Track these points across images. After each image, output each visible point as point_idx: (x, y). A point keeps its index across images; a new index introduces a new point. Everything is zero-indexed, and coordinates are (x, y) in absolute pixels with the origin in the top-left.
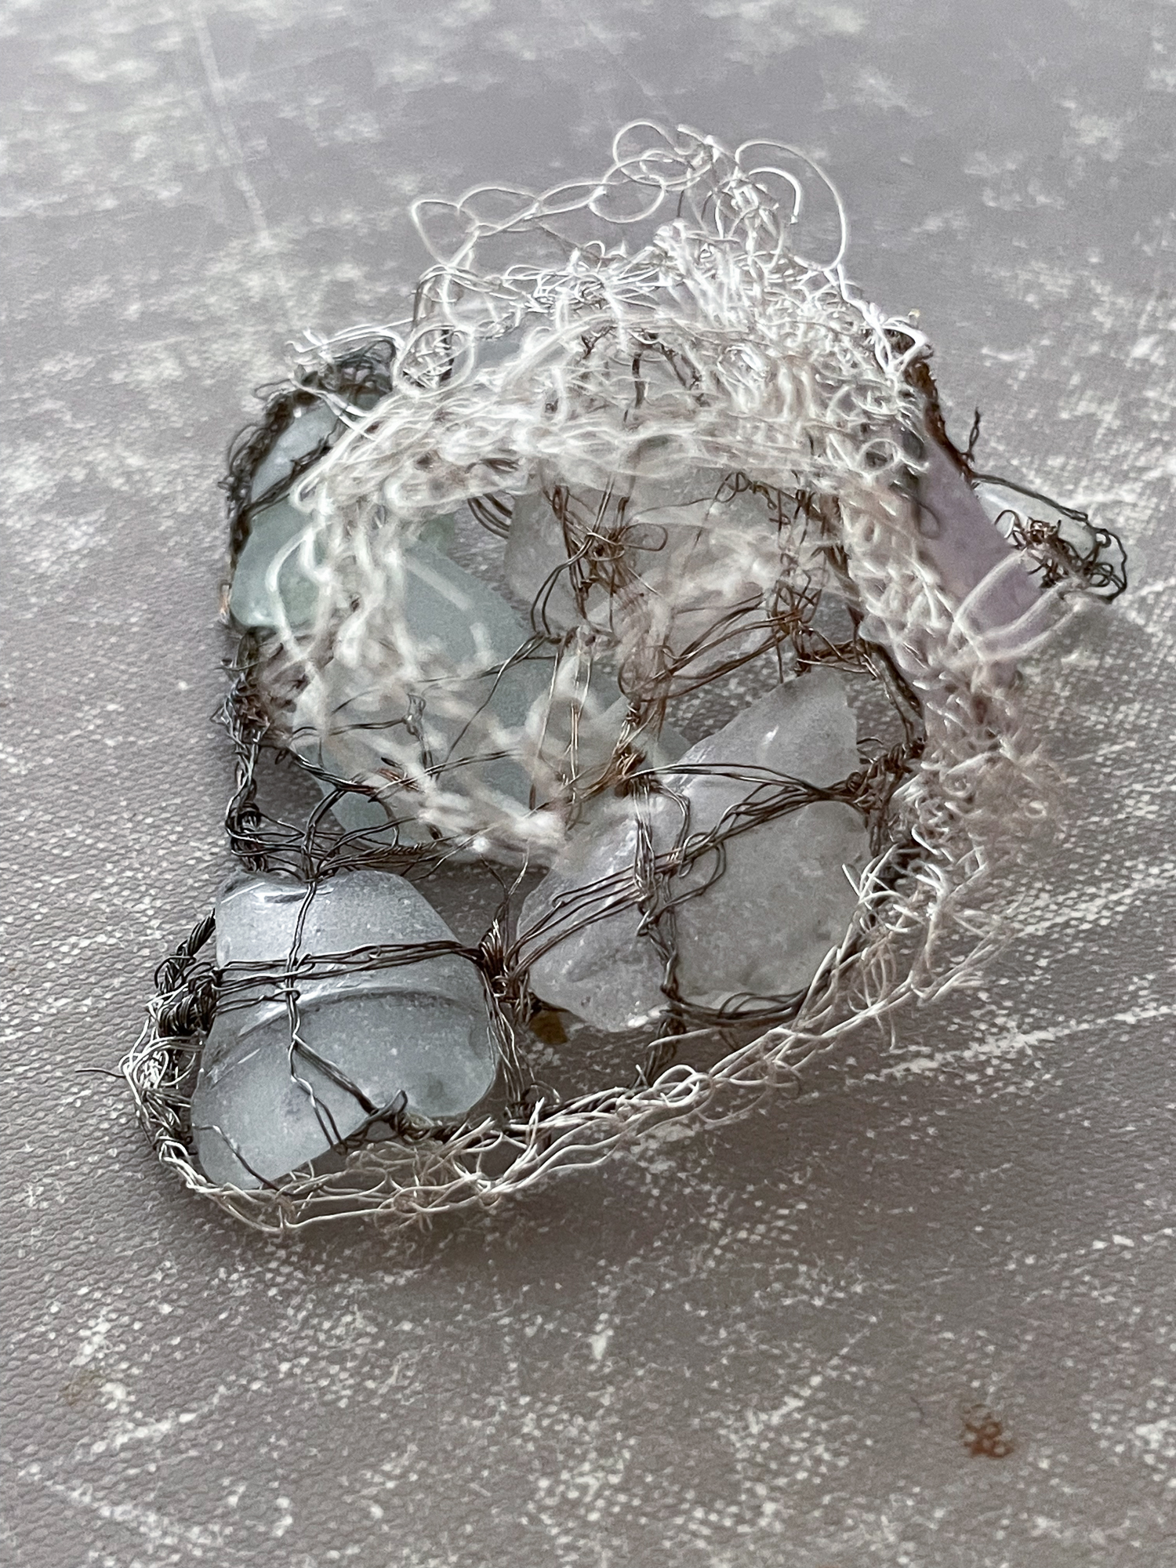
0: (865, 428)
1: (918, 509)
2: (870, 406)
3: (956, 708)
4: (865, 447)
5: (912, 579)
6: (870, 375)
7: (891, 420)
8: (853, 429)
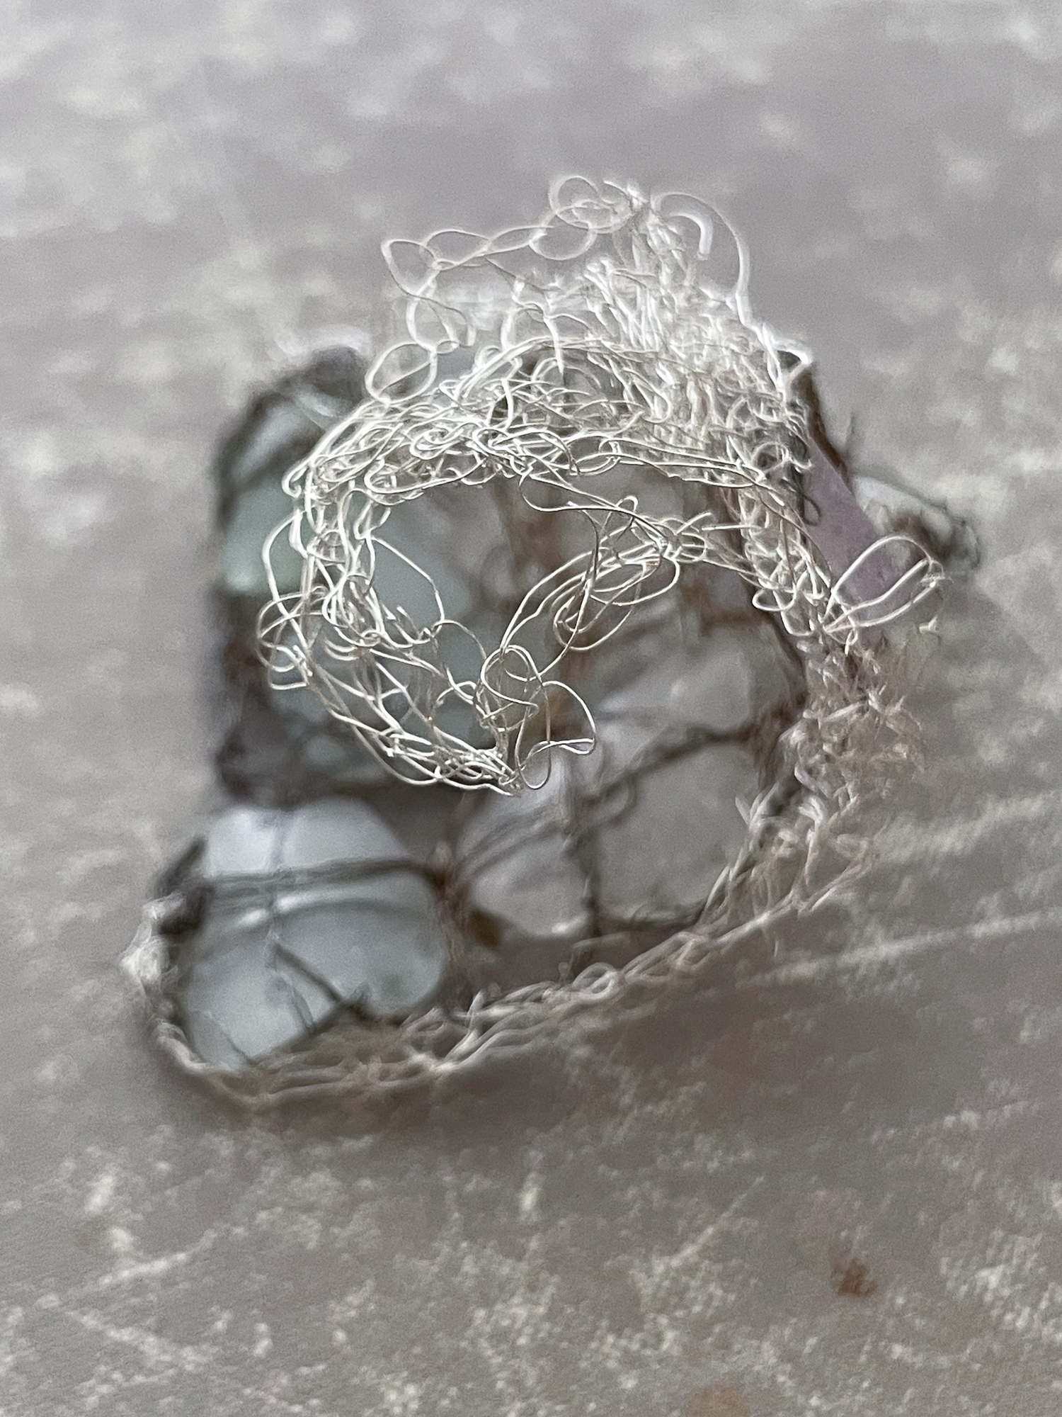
0: (758, 433)
1: (801, 503)
2: (762, 416)
3: (832, 666)
4: (758, 449)
5: (797, 559)
6: (762, 388)
7: (781, 427)
8: (750, 434)
